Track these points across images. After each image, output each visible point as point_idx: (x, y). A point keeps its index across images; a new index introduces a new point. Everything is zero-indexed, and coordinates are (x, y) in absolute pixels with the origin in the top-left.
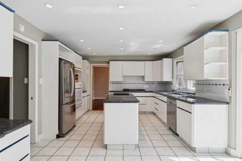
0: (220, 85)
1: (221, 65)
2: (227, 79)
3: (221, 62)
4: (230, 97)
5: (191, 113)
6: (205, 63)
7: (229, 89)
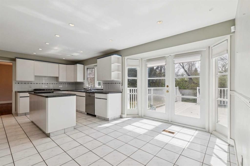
0: (118, 83)
1: (118, 73)
2: (121, 80)
3: (118, 71)
4: (122, 89)
5: (107, 99)
6: (112, 71)
7: (122, 85)
